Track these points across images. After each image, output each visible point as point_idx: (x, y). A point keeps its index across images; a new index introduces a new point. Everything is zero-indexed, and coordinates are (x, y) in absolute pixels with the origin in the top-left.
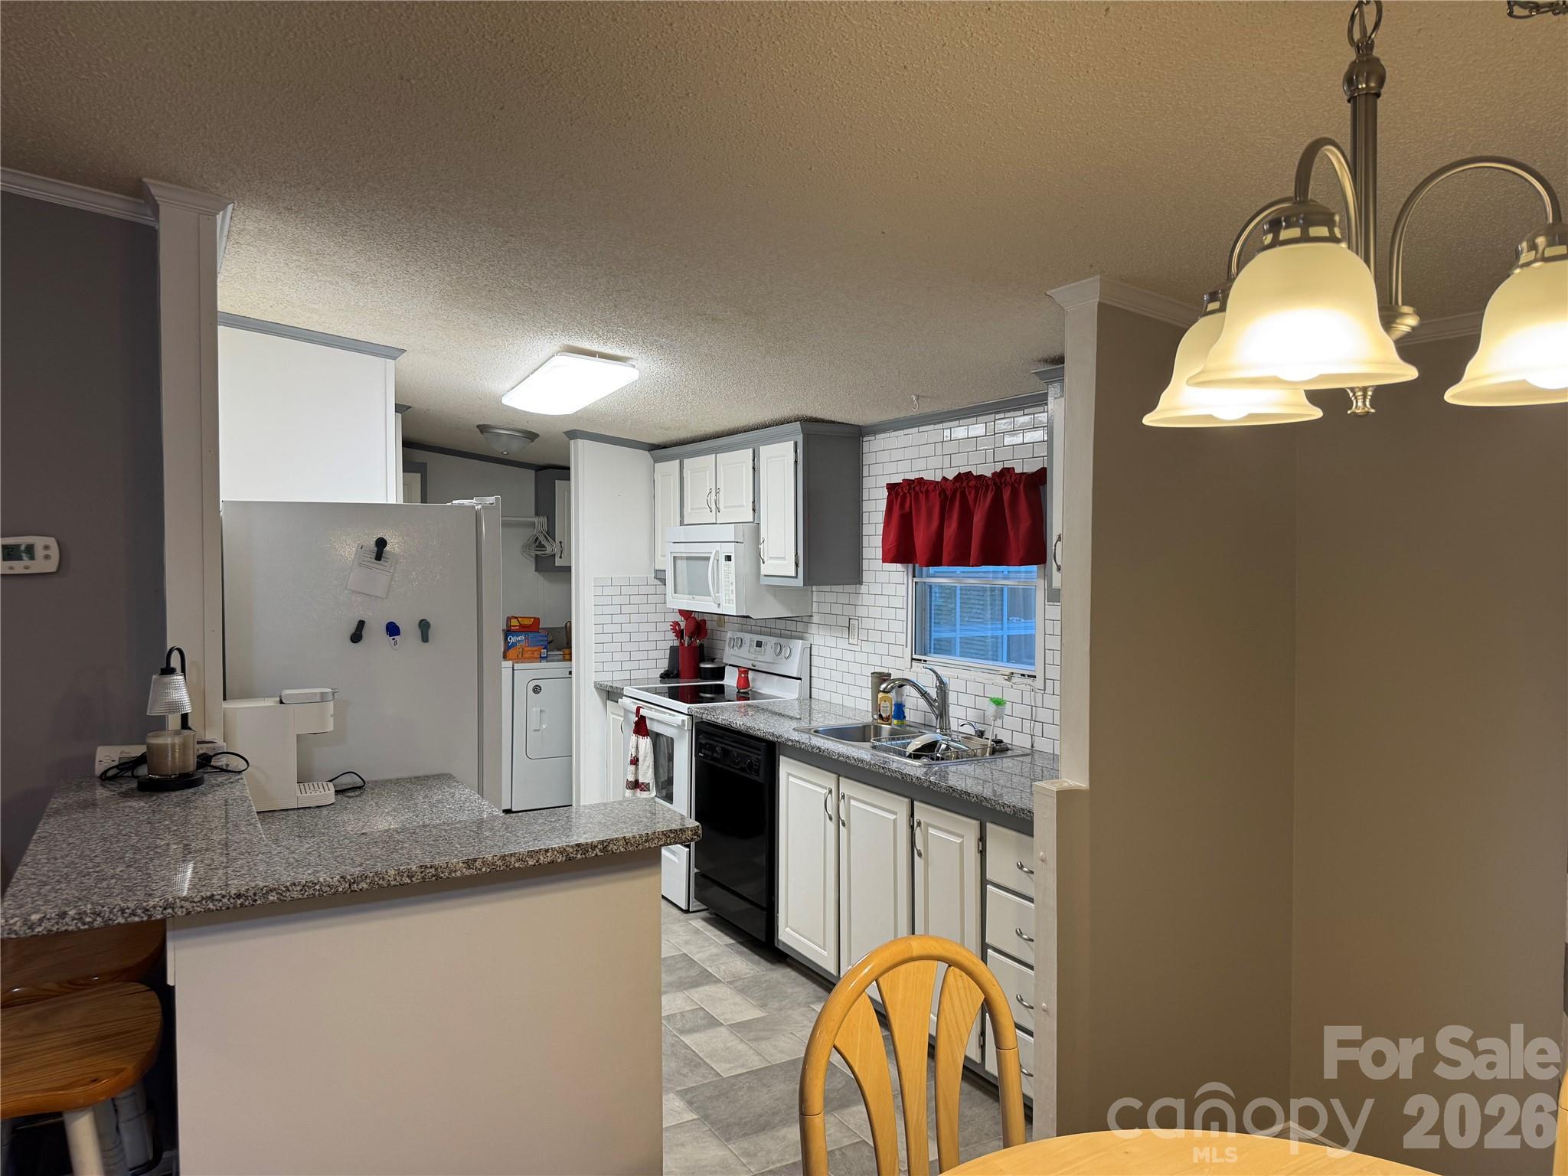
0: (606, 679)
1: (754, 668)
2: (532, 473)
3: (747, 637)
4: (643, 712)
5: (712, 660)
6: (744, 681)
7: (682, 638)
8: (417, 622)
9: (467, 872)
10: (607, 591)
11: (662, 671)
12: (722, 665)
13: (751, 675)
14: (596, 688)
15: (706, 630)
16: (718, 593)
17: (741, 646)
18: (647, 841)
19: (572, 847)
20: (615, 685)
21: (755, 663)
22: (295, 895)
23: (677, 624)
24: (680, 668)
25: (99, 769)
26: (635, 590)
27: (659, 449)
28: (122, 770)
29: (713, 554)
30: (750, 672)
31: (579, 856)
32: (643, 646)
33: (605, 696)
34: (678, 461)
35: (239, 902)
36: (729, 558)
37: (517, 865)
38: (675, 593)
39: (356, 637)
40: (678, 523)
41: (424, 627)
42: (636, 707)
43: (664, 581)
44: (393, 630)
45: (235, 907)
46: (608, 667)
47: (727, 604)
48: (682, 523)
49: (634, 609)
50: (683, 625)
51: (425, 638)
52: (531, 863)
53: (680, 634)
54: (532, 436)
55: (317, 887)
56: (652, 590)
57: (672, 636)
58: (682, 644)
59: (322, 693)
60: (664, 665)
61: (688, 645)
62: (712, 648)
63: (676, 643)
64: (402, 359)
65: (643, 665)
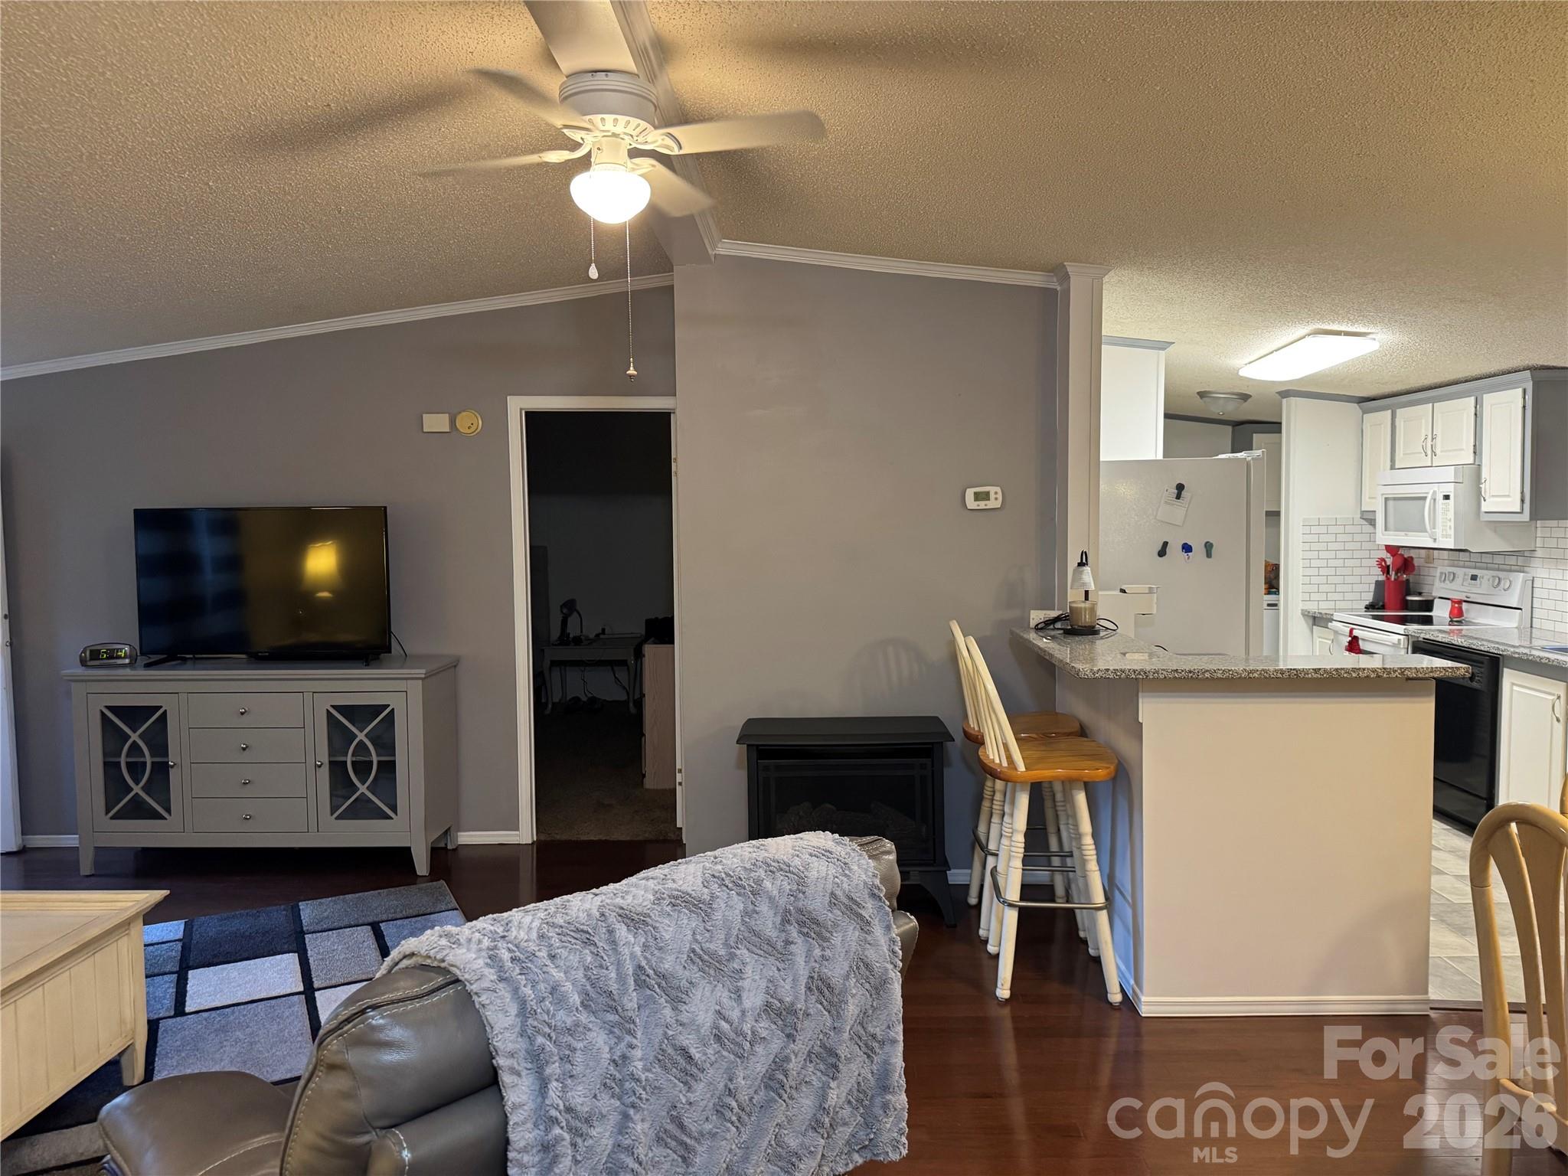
0: (1313, 607)
1: (1468, 599)
2: (1229, 429)
3: (1460, 572)
4: (1356, 633)
5: (1420, 594)
6: (1458, 610)
7: (1388, 573)
8: (1203, 544)
9: (1315, 676)
10: (1314, 530)
11: (1367, 603)
12: (1431, 598)
13: (1464, 606)
14: (1303, 615)
15: (1413, 566)
16: (1434, 529)
17: (1453, 580)
18: (1431, 672)
19: (1380, 669)
20: (1323, 612)
21: (1469, 595)
22: (1219, 676)
23: (1383, 560)
24: (1386, 600)
25: (1033, 624)
26: (1341, 529)
27: (1367, 402)
28: (1046, 624)
29: (1431, 493)
30: (1464, 603)
31: (1385, 675)
32: (1348, 579)
33: (1311, 621)
34: (1390, 411)
35: (1190, 675)
36: (1447, 497)
37: (1345, 675)
38: (1386, 530)
39: (1162, 553)
40: (1389, 467)
41: (1208, 547)
42: (1349, 629)
43: (1372, 522)
44: (1187, 548)
45: (1188, 678)
46: (1314, 597)
47: (1445, 539)
48: (1393, 467)
49: (1340, 546)
50: (1389, 561)
51: (1209, 555)
52: (1354, 675)
53: (1386, 570)
54: (1245, 397)
55: (1231, 673)
56: (1358, 529)
57: (1379, 571)
58: (1388, 579)
59: (1150, 588)
60: (1369, 598)
61: (1395, 579)
62: (1418, 583)
63: (1382, 578)
64: (1171, 349)
65: (1348, 596)
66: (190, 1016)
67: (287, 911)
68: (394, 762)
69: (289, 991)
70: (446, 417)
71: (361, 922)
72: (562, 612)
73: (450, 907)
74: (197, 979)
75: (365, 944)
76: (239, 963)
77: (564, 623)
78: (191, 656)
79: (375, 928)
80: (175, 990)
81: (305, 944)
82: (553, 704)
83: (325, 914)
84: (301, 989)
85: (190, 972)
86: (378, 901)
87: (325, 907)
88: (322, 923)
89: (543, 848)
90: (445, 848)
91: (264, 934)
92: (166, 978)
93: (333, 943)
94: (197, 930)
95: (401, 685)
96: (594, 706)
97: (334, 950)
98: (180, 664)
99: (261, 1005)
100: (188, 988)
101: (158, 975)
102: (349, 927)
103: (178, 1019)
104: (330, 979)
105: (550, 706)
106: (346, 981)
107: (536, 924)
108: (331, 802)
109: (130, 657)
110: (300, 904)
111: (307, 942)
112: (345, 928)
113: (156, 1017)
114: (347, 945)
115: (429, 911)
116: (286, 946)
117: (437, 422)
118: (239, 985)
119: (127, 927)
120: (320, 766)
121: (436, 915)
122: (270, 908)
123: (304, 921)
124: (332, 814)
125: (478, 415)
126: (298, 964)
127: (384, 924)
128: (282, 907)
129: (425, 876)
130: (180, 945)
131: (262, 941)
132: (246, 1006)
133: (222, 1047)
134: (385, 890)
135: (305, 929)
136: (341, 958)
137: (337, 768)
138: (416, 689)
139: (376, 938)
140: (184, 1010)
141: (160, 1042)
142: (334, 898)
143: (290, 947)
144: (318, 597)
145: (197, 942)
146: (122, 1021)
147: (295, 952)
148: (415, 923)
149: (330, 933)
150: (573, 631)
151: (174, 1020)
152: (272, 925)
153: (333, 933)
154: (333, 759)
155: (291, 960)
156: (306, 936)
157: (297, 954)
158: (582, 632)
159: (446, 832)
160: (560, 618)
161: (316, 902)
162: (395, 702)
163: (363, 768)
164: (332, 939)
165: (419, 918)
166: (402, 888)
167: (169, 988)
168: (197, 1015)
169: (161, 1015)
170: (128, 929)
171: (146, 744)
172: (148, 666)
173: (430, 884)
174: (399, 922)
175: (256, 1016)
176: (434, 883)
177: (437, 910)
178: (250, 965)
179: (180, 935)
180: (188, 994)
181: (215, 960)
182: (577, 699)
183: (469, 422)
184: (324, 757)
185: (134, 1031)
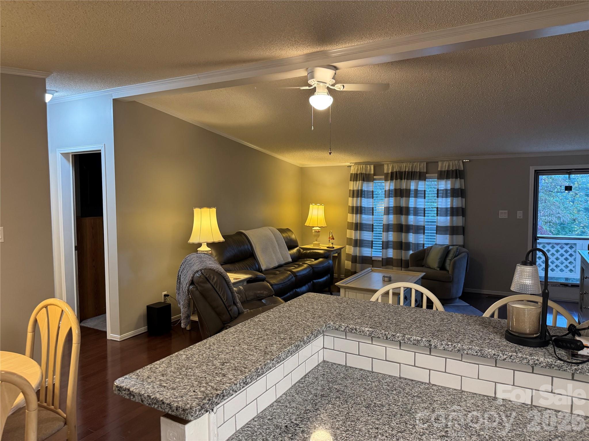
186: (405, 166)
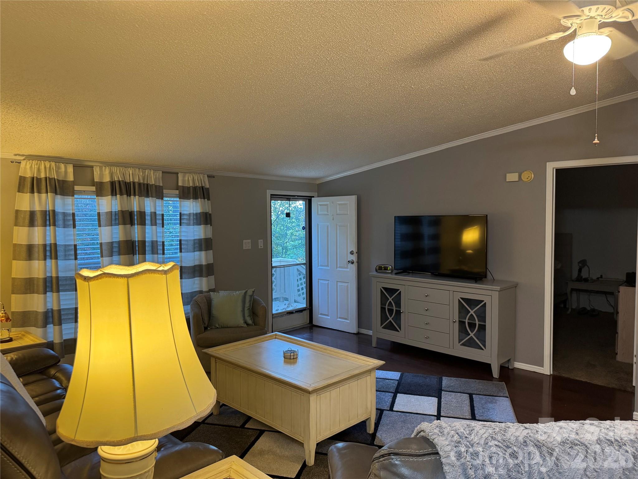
66: (394, 412)
67: (437, 379)
68: (485, 325)
69: (431, 414)
70: (517, 174)
71: (465, 392)
72: (579, 266)
73: (505, 396)
74: (400, 397)
75: (465, 402)
76: (415, 396)
77: (580, 270)
78: (411, 272)
79: (471, 396)
80: (391, 400)
81: (441, 395)
82: (572, 309)
83: (452, 384)
84: (436, 414)
85: (398, 394)
86: (475, 385)
87: (452, 382)
88: (450, 388)
89: (556, 379)
90: (508, 368)
91: (427, 386)
92: (390, 394)
93: (452, 398)
94: (404, 378)
95: (489, 293)
96: (593, 314)
97: (452, 401)
98: (407, 274)
99: (420, 416)
100: (396, 401)
101: (388, 392)
102: (460, 393)
103: (390, 412)
104: (448, 413)
105: (570, 310)
106: (454, 416)
107: (486, 435)
108: (459, 338)
109: (391, 270)
110: (443, 377)
111: (442, 395)
112: (459, 393)
113: (383, 409)
114: (458, 401)
115: (495, 395)
116: (434, 394)
117: (512, 177)
118: (414, 405)
119: (370, 372)
120: (455, 322)
121: (498, 397)
122: (431, 376)
123: (443, 385)
124: (459, 342)
125: (531, 172)
126: (437, 403)
127: (475, 395)
128: (436, 377)
129: (497, 378)
130: (397, 382)
131: (425, 389)
132: (414, 415)
133: (402, 429)
134: (478, 380)
135: (443, 388)
136: (454, 405)
137: (462, 323)
138: (496, 295)
139: (470, 401)
140: (393, 409)
141: (382, 419)
142: (456, 378)
143: (435, 395)
144: (468, 253)
145: (403, 383)
146: (367, 408)
147: (437, 398)
148: (488, 399)
149: (452, 393)
150: (584, 274)
151: (388, 412)
152: (431, 383)
153: (453, 394)
154: (461, 320)
155: (435, 400)
156: (442, 392)
157: (437, 399)
158: (589, 276)
159: (509, 360)
160: (578, 268)
161: (449, 378)
162: (486, 300)
163: (472, 326)
164: (452, 396)
165: (490, 397)
166: (486, 381)
167: (390, 398)
168: (397, 413)
169: (385, 408)
170: (370, 373)
171: (394, 303)
172: (396, 274)
173: (498, 382)
174: (481, 396)
175: (417, 420)
176: (500, 382)
177: (499, 395)
178: (419, 398)
179: (398, 378)
180: (395, 403)
181: (408, 392)
182: (584, 309)
183: (528, 176)
184: (457, 319)
185: (371, 412)
186: (131, 172)
